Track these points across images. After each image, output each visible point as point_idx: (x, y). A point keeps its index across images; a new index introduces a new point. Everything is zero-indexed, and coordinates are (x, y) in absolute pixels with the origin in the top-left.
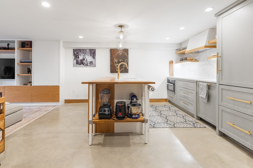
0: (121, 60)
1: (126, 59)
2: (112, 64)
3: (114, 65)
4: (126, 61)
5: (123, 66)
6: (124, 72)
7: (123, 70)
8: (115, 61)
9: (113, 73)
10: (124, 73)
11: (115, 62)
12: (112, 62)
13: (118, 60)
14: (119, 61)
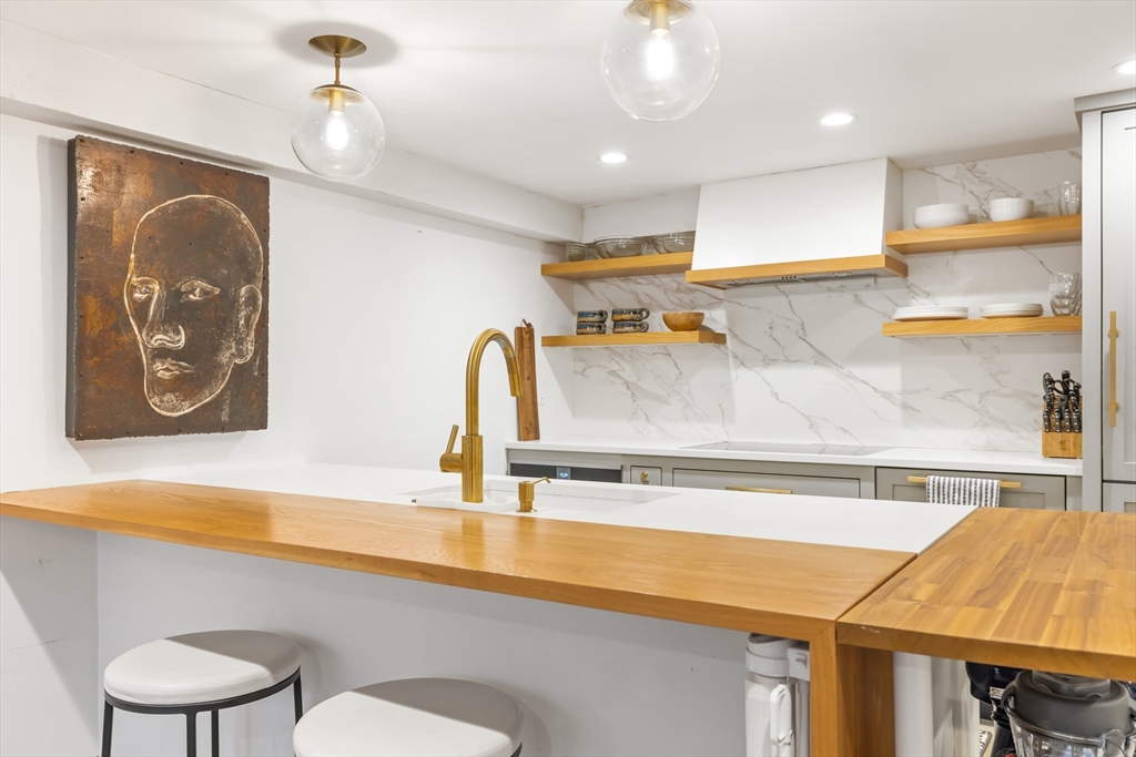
0: (204, 292)
1: (250, 279)
2: (95, 327)
3: (125, 338)
4: (252, 299)
5: (224, 358)
6: (225, 418)
7: (216, 404)
8: (132, 288)
9: (110, 435)
10: (223, 428)
11: (141, 309)
12: (92, 304)
13: (166, 286)
14: (179, 294)
